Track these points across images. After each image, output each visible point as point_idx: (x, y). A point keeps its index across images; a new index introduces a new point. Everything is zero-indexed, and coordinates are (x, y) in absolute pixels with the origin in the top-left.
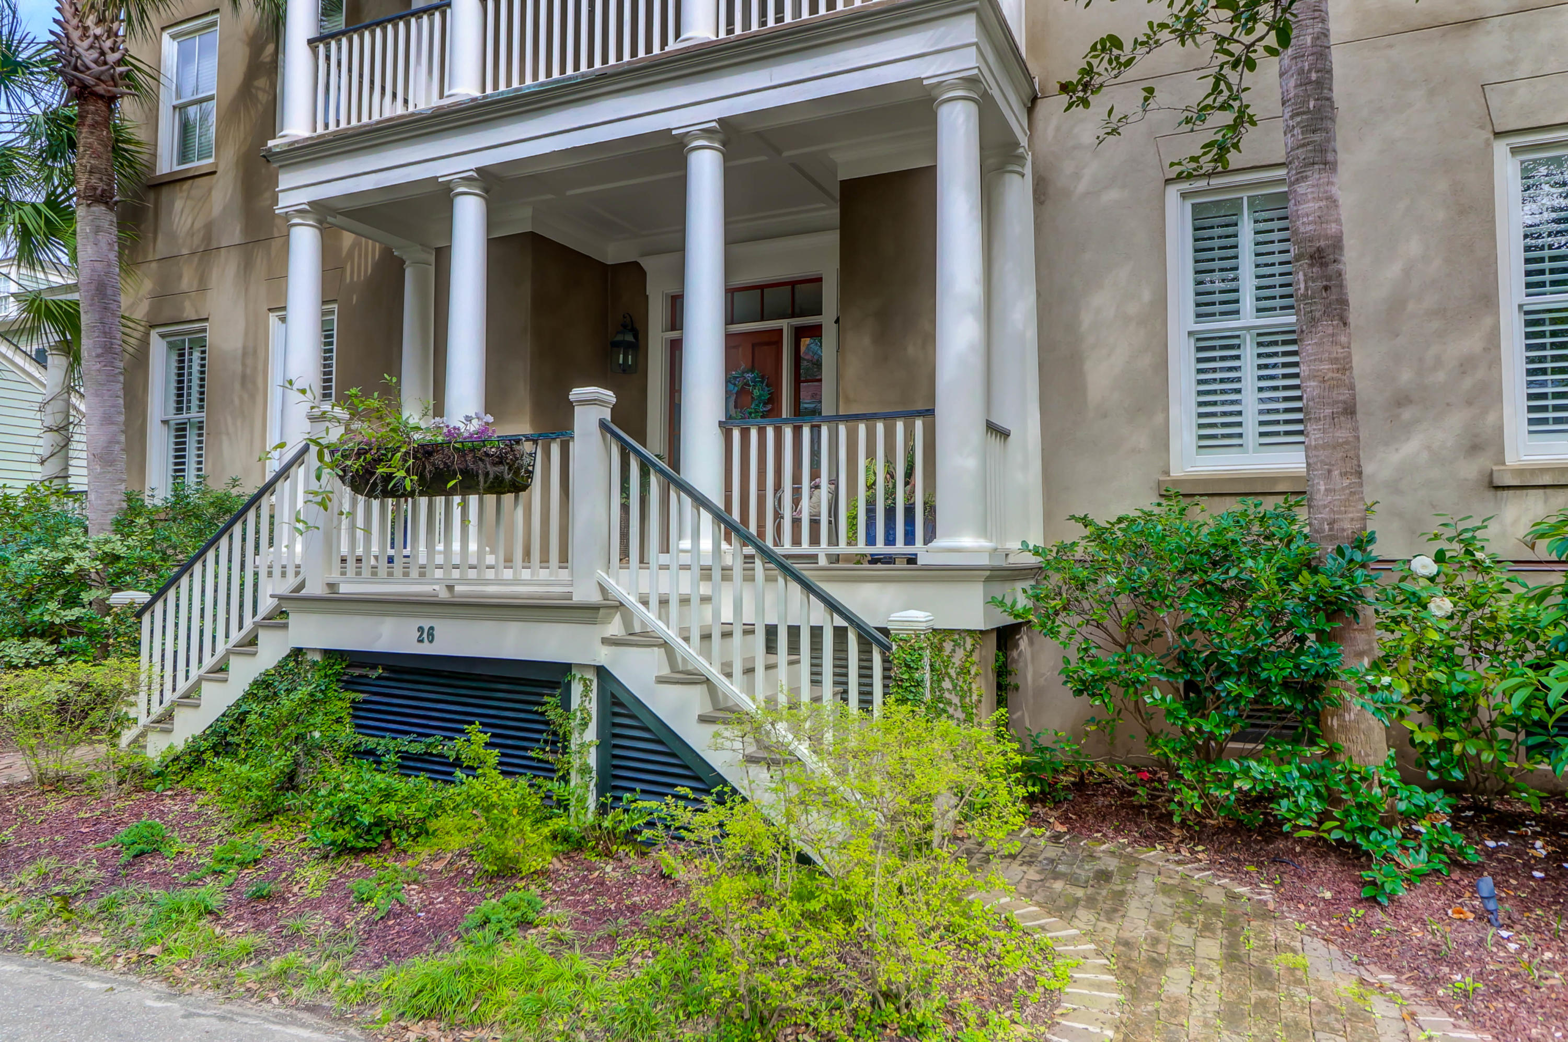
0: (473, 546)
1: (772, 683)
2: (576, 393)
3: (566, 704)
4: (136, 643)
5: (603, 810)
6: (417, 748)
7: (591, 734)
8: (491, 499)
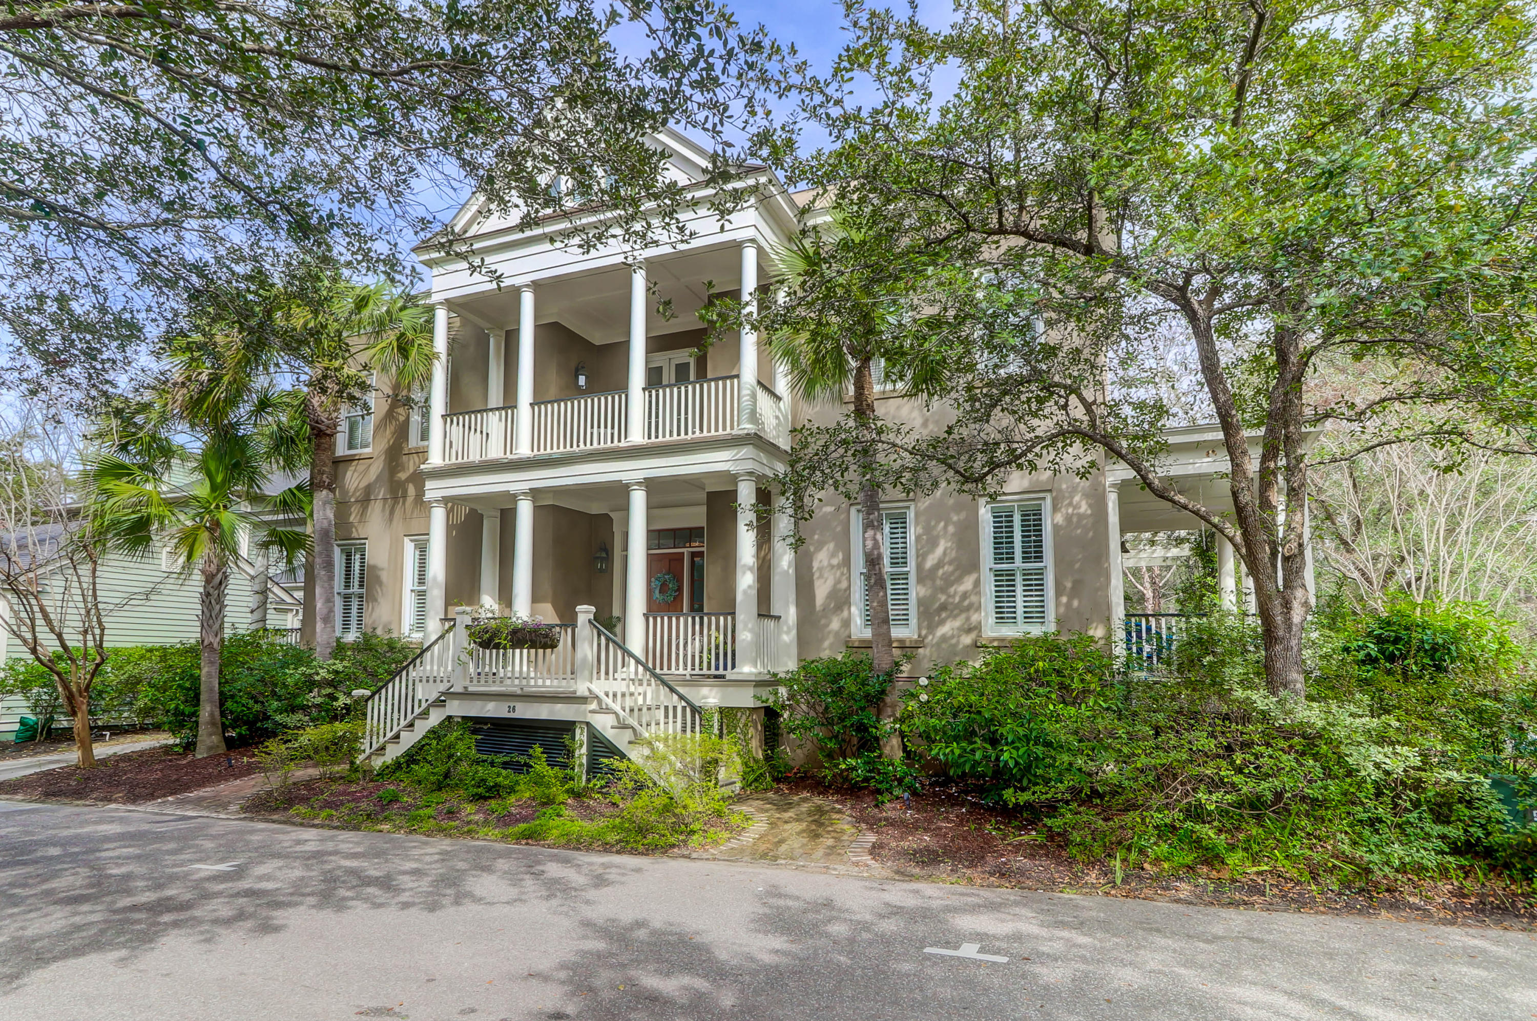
0: (525, 668)
1: (666, 729)
2: (579, 608)
3: (573, 738)
4: (365, 714)
5: (588, 781)
6: (507, 759)
7: (584, 750)
8: (541, 651)
